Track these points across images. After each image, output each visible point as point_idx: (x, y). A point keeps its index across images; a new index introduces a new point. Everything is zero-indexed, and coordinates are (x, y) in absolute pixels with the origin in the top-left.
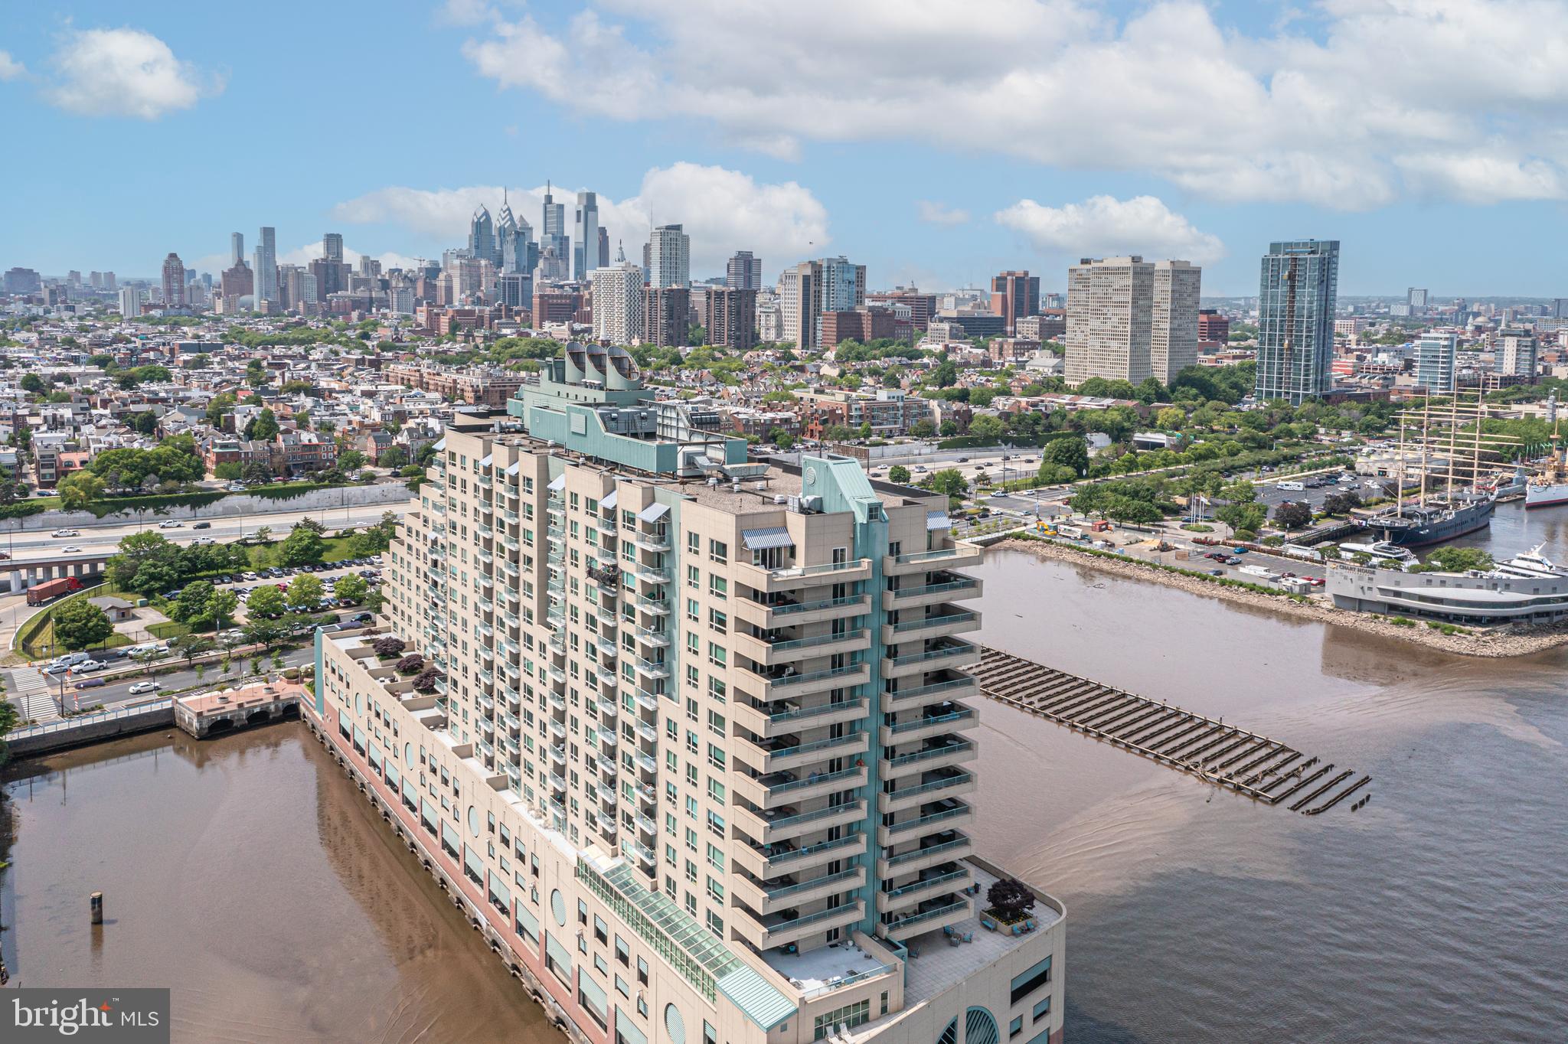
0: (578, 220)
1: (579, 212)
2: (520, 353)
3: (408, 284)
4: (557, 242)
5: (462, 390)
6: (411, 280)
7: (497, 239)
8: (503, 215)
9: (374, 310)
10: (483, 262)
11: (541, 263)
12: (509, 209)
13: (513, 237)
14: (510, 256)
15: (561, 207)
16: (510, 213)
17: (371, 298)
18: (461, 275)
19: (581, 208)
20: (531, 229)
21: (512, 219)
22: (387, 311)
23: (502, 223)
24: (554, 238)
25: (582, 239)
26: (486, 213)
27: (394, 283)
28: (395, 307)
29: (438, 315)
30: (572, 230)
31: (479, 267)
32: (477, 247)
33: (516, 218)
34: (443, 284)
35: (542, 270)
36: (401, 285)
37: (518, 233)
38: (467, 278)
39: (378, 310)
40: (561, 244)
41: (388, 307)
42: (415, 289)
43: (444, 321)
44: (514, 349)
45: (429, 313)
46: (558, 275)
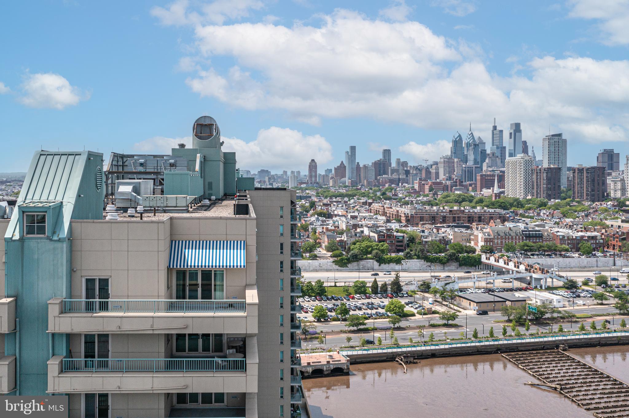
0: (511, 138)
1: (511, 134)
2: (451, 201)
3: (418, 172)
4: (499, 150)
5: (400, 216)
6: (419, 170)
7: (466, 149)
8: (469, 137)
9: (400, 184)
10: (456, 160)
11: (487, 160)
12: (472, 133)
13: (472, 147)
14: (471, 157)
15: (501, 131)
16: (473, 135)
17: (399, 179)
18: (444, 166)
19: (512, 131)
20: (485, 143)
21: (473, 138)
22: (406, 185)
23: (468, 140)
24: (498, 148)
25: (512, 148)
26: (460, 136)
27: (411, 172)
28: (411, 183)
29: (424, 184)
30: (507, 142)
31: (453, 162)
32: (455, 153)
33: (476, 138)
34: (434, 171)
35: (487, 163)
36: (415, 172)
37: (475, 145)
38: (447, 168)
39: (402, 184)
40: (502, 151)
41: (407, 183)
42: (421, 174)
43: (427, 187)
44: (448, 198)
45: (420, 184)
46: (497, 166)
